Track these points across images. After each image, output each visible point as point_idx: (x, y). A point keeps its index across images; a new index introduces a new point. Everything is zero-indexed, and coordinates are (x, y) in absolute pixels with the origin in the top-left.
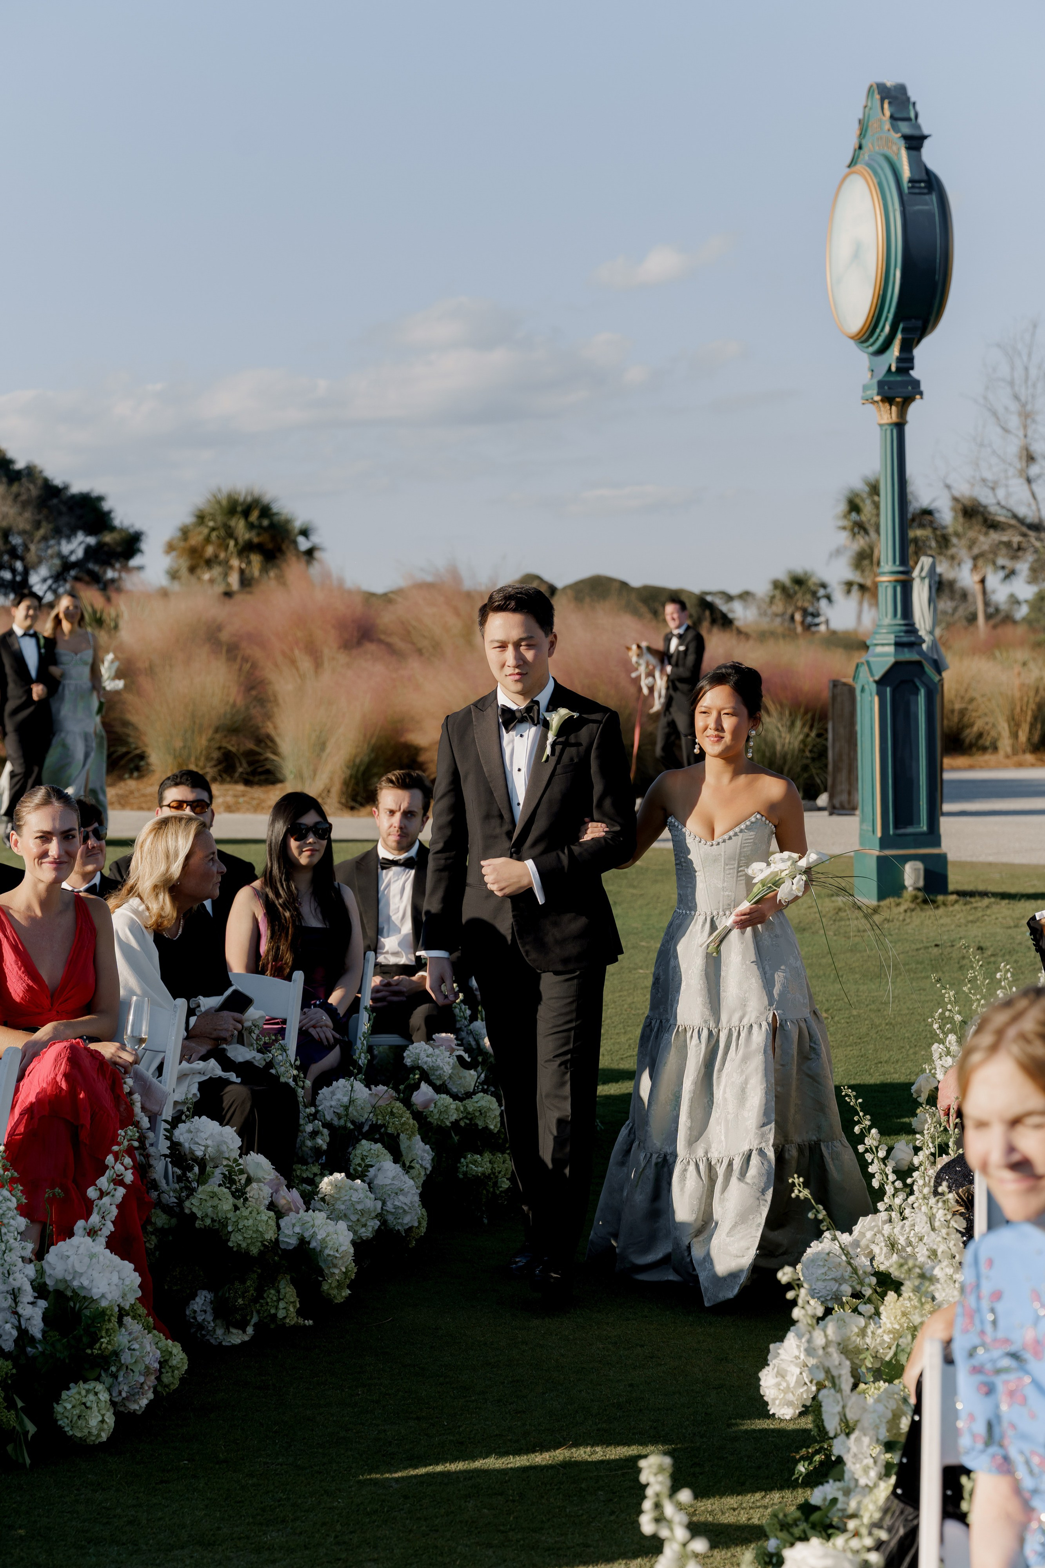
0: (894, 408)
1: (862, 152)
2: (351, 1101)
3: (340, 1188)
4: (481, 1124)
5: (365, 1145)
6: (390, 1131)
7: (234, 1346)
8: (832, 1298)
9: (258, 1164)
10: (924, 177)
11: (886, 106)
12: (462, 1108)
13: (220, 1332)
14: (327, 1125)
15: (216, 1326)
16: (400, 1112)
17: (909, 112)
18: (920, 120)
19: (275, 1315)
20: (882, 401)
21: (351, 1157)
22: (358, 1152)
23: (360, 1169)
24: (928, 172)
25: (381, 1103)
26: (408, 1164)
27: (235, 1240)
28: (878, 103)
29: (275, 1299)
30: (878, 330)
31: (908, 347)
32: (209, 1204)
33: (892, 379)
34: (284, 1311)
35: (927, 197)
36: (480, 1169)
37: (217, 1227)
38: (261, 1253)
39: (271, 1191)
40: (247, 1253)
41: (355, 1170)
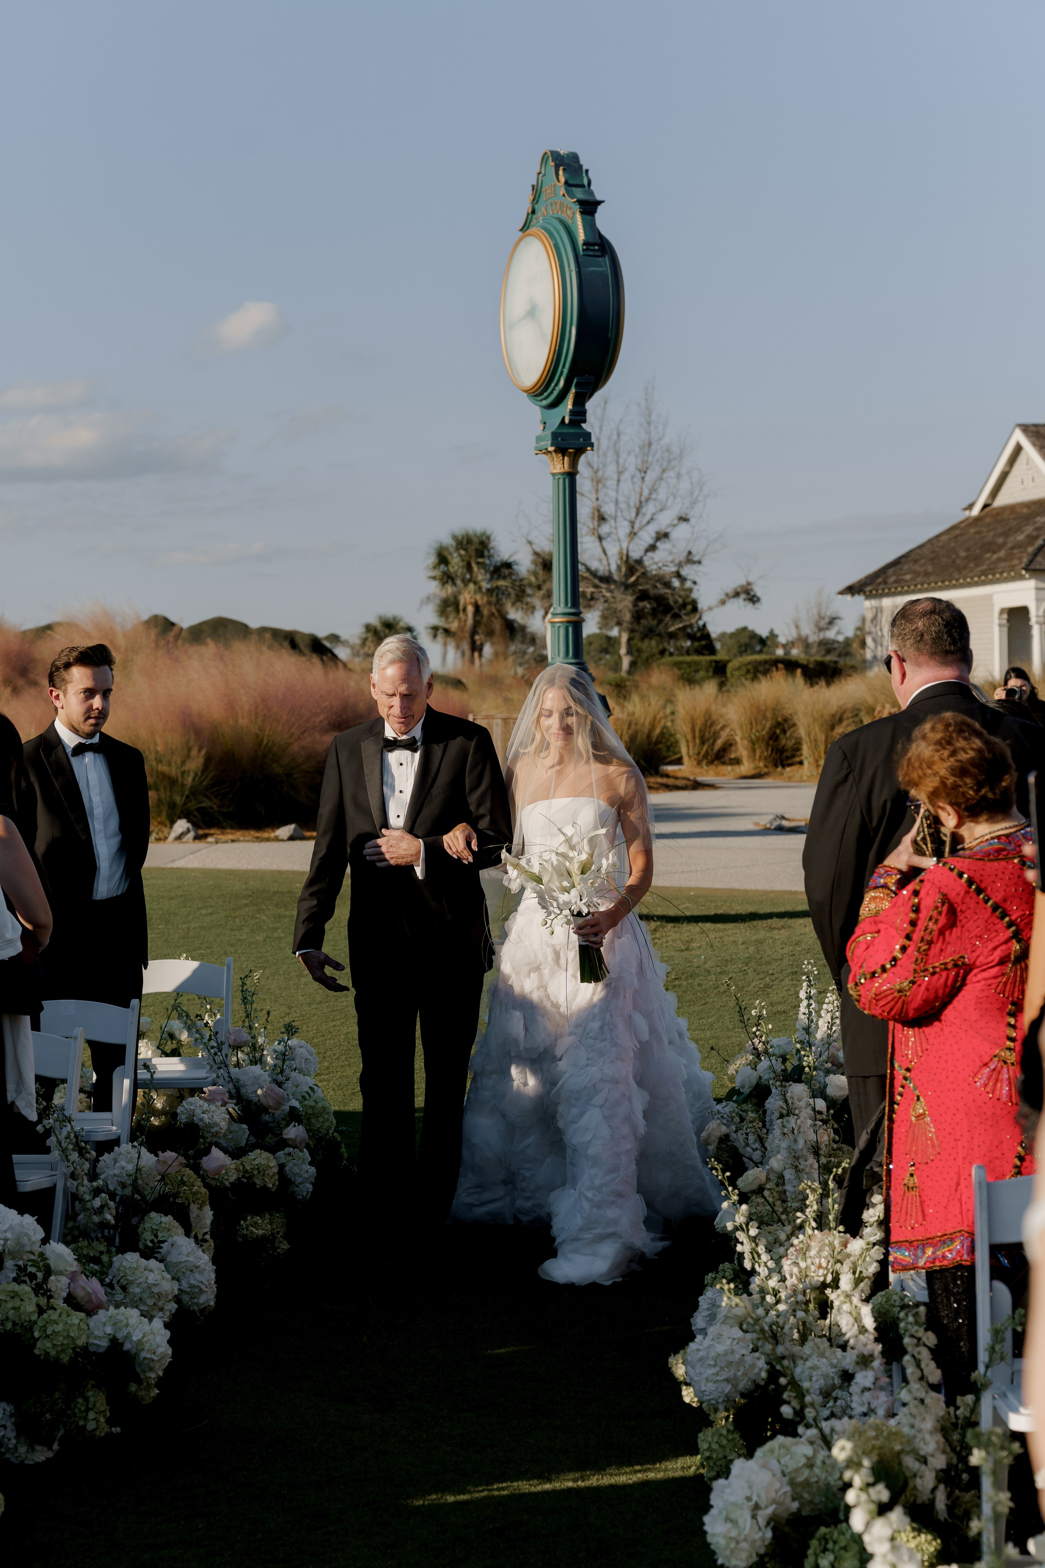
0: (566, 458)
1: (534, 216)
2: (138, 1170)
3: (136, 1269)
4: (258, 1182)
5: (157, 1219)
6: (179, 1201)
7: (37, 1464)
8: (724, 1401)
9: (60, 1256)
10: (599, 241)
11: (561, 172)
12: (241, 1168)
13: (22, 1450)
14: (112, 1196)
15: (18, 1443)
16: (192, 1180)
17: (582, 180)
18: (592, 187)
19: (84, 1426)
20: (555, 451)
21: (140, 1230)
22: (147, 1225)
23: (150, 1245)
24: (601, 236)
25: (170, 1171)
26: (200, 1237)
27: (43, 1347)
28: (553, 169)
29: (83, 1408)
30: (553, 385)
31: (580, 401)
32: (10, 1305)
33: (565, 431)
34: (94, 1422)
35: (600, 259)
36: (260, 1232)
37: (19, 1331)
38: (72, 1360)
39: (68, 1281)
40: (57, 1359)
41: (146, 1246)
